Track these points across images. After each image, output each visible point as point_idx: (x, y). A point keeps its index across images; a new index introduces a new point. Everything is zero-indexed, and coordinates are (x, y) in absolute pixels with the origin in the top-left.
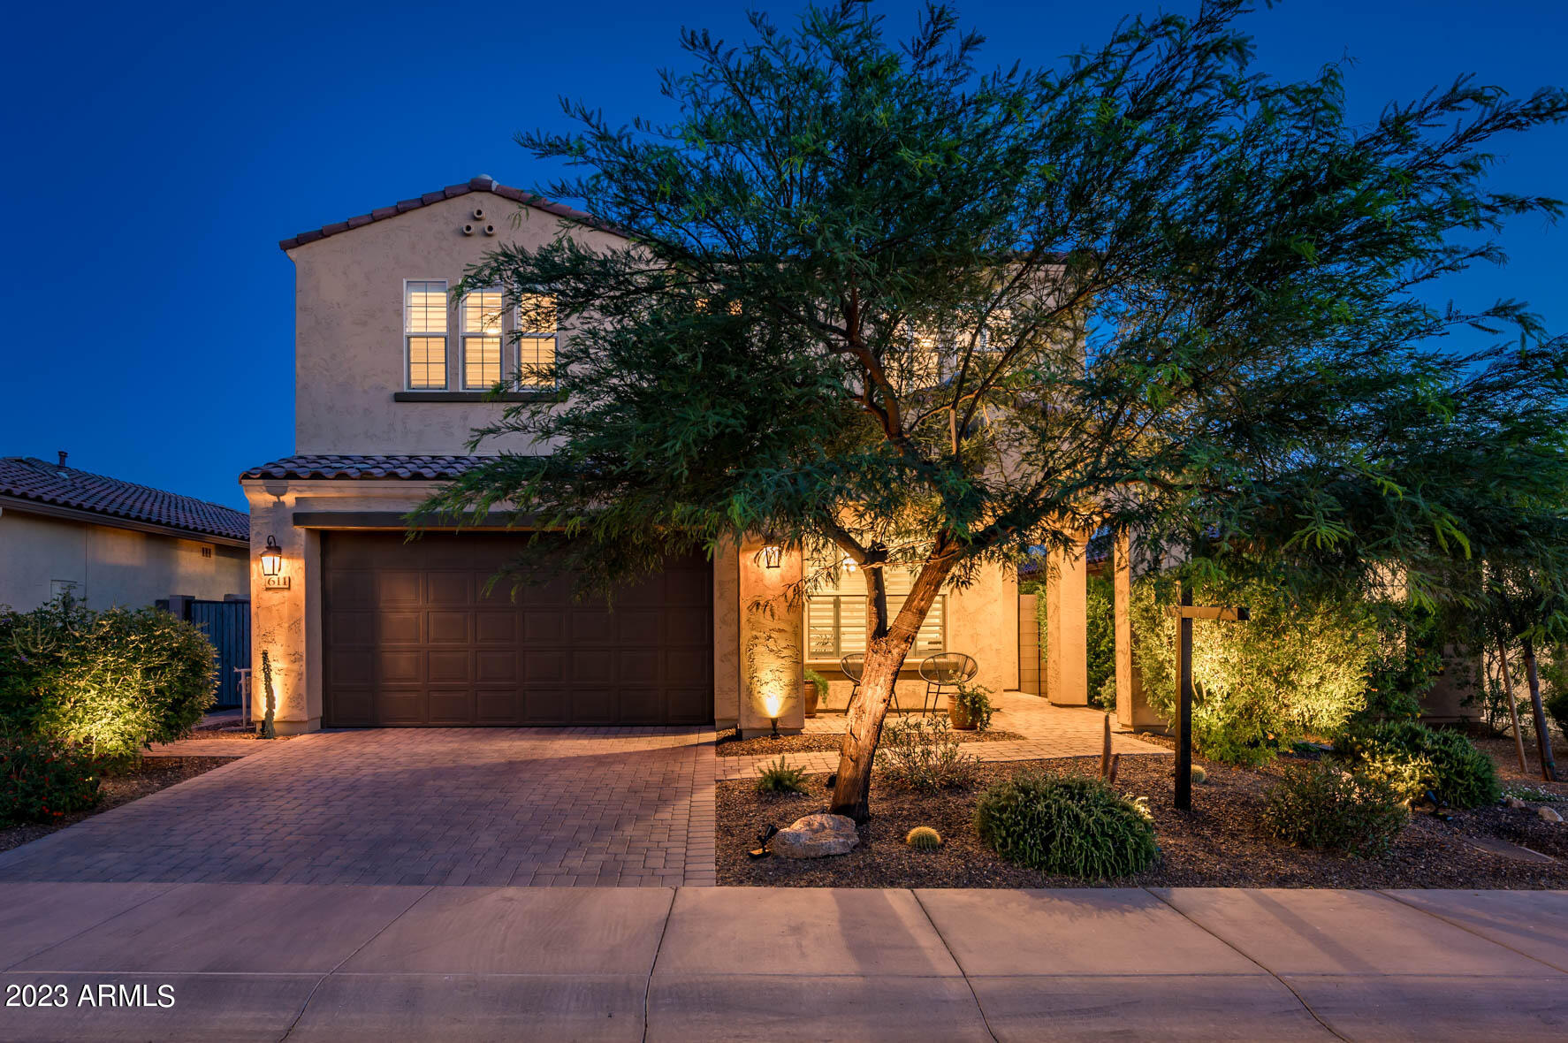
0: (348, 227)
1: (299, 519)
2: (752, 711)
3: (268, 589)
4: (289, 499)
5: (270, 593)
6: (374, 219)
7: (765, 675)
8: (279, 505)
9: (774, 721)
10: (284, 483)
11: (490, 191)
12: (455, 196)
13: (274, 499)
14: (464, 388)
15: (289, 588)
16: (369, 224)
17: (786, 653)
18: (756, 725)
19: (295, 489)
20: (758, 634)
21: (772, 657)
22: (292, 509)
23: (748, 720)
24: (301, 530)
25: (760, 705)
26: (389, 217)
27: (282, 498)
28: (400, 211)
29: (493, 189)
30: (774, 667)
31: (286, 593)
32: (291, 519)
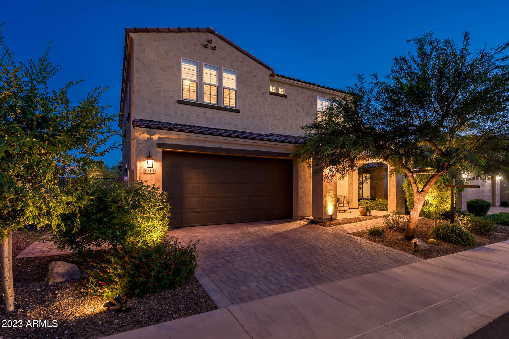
0: (158, 31)
1: (159, 145)
2: (326, 213)
3: (145, 173)
4: (155, 137)
5: (146, 175)
6: (169, 31)
7: (329, 203)
8: (150, 139)
9: (331, 216)
10: (155, 130)
11: (215, 34)
12: (202, 32)
13: (149, 136)
14: (204, 102)
15: (155, 173)
16: (167, 32)
17: (333, 196)
18: (327, 217)
19: (159, 133)
20: (327, 191)
21: (330, 197)
22: (156, 141)
23: (325, 217)
24: (160, 150)
25: (328, 212)
26: (176, 32)
27: (152, 137)
28: (180, 31)
29: (216, 33)
30: (331, 200)
31: (153, 175)
32: (155, 146)
